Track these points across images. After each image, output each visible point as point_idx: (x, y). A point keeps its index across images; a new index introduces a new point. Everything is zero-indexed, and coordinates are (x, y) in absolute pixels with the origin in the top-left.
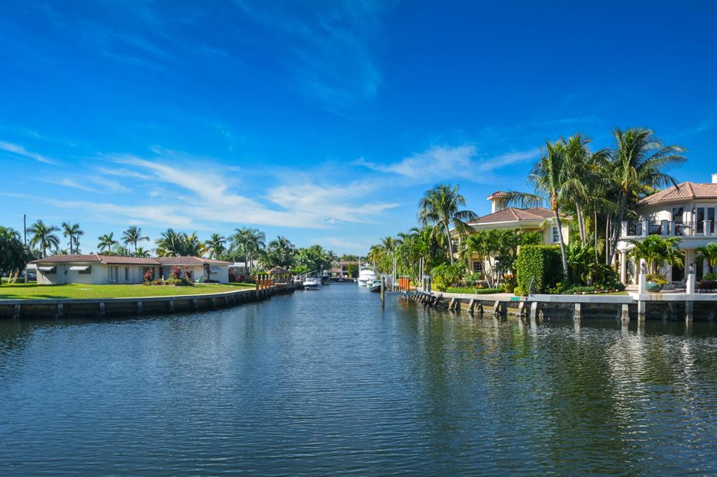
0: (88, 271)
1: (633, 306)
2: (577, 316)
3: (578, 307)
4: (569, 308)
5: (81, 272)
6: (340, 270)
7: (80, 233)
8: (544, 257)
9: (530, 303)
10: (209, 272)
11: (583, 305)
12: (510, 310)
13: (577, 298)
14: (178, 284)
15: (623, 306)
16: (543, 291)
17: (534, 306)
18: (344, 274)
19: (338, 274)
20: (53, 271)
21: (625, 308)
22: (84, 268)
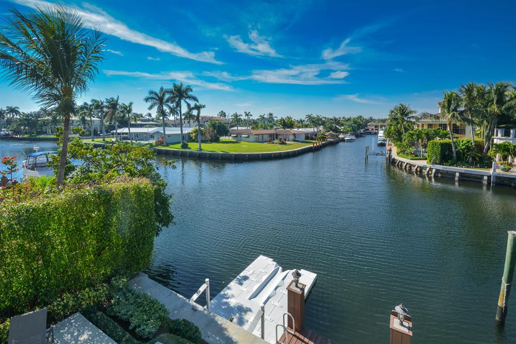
0: (248, 137)
1: (489, 177)
2: (456, 179)
3: (457, 174)
4: (453, 174)
5: (246, 137)
6: (373, 128)
7: (251, 115)
8: (441, 147)
9: (433, 169)
10: (295, 137)
11: (461, 173)
12: (424, 171)
13: (458, 170)
14: (280, 144)
15: (485, 177)
16: (440, 164)
17: (434, 171)
18: (375, 130)
19: (372, 129)
20: (237, 136)
21: (486, 178)
22: (247, 136)
